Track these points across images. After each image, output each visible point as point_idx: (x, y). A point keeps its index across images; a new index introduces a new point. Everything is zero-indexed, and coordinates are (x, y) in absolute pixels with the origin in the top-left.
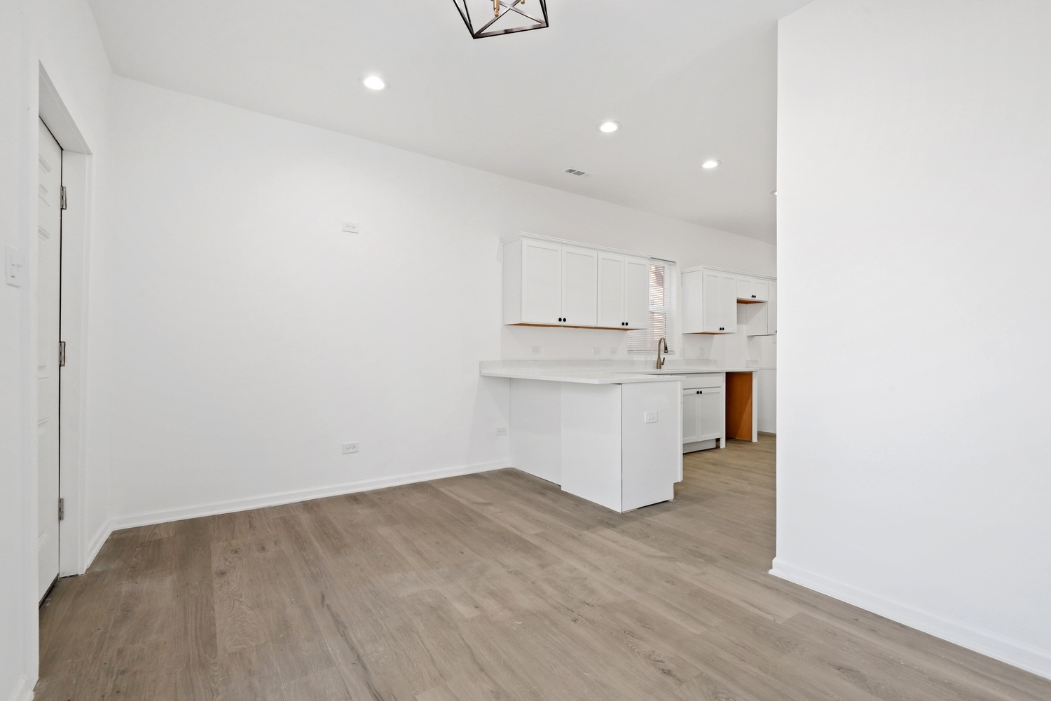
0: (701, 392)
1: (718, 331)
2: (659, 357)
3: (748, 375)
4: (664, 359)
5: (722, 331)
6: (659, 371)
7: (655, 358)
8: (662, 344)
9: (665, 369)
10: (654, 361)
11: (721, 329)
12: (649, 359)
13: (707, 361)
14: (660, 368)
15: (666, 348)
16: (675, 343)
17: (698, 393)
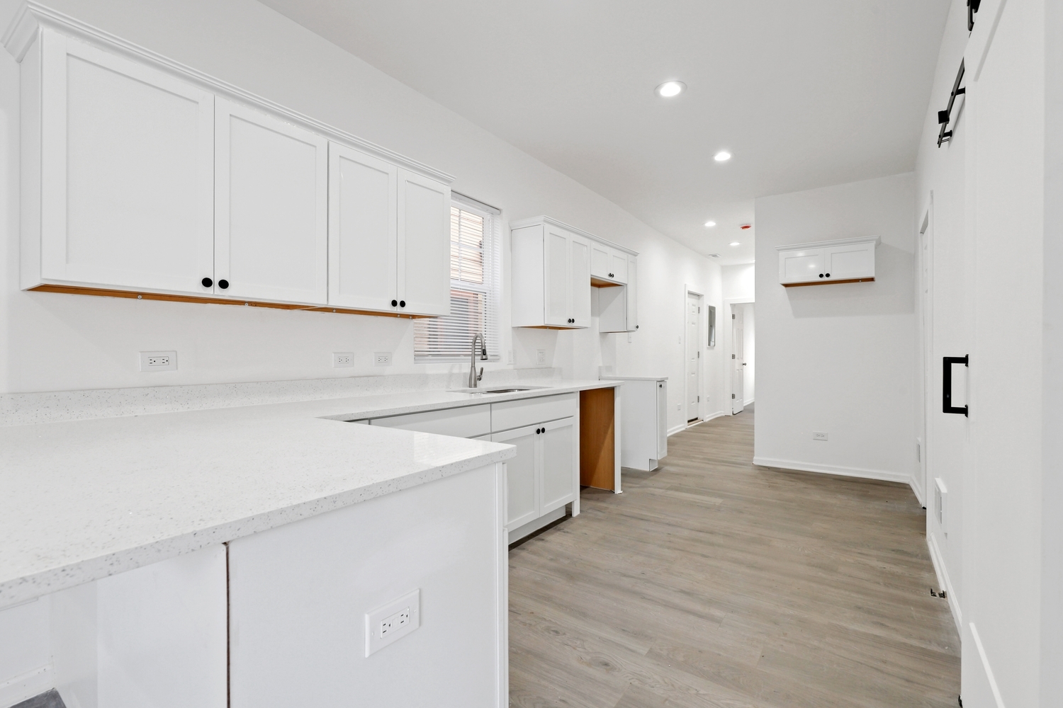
0: (543, 430)
1: (566, 324)
2: (473, 367)
3: (610, 392)
4: (482, 369)
5: (571, 325)
6: (473, 389)
7: (466, 368)
8: (478, 346)
9: (484, 385)
10: (465, 373)
11: (570, 321)
12: (456, 371)
13: (547, 371)
14: (475, 386)
15: (484, 352)
16: (500, 341)
17: (538, 432)
